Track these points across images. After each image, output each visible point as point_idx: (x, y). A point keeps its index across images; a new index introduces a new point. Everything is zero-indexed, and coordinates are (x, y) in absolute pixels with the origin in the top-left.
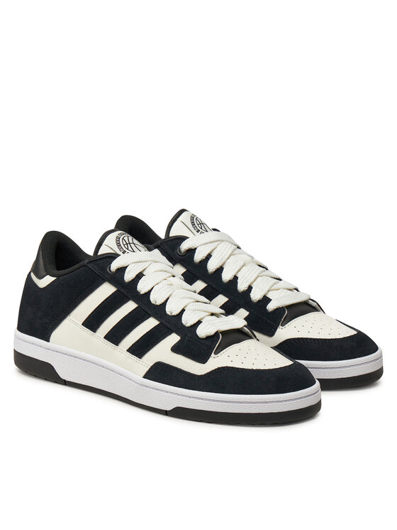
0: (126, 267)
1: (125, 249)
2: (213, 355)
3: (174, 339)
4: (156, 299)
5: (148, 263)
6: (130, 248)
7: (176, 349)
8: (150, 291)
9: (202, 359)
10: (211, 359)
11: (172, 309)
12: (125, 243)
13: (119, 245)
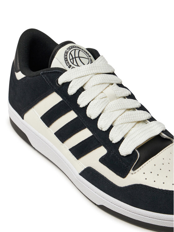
0: (70, 82)
1: (71, 64)
2: (131, 171)
3: (102, 151)
4: (91, 113)
5: (88, 77)
6: (75, 63)
7: (103, 160)
8: (87, 106)
9: (123, 173)
10: (129, 175)
11: (102, 125)
12: (71, 58)
13: (66, 59)
